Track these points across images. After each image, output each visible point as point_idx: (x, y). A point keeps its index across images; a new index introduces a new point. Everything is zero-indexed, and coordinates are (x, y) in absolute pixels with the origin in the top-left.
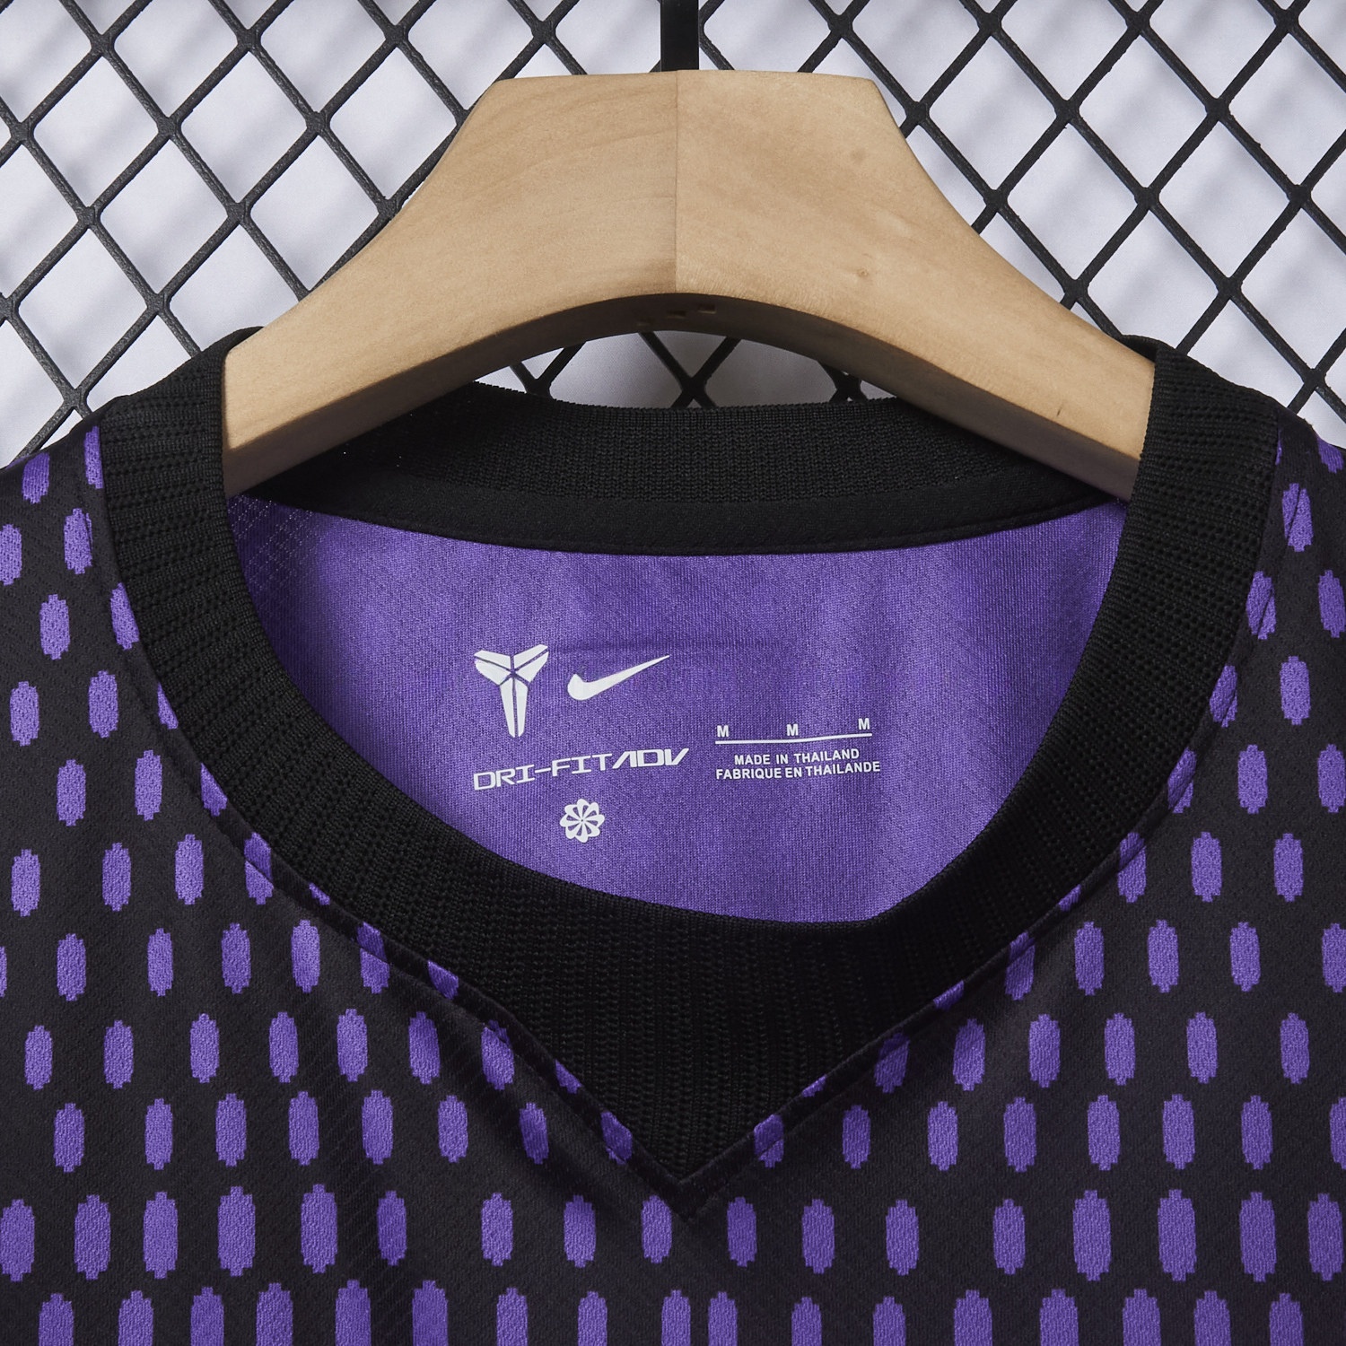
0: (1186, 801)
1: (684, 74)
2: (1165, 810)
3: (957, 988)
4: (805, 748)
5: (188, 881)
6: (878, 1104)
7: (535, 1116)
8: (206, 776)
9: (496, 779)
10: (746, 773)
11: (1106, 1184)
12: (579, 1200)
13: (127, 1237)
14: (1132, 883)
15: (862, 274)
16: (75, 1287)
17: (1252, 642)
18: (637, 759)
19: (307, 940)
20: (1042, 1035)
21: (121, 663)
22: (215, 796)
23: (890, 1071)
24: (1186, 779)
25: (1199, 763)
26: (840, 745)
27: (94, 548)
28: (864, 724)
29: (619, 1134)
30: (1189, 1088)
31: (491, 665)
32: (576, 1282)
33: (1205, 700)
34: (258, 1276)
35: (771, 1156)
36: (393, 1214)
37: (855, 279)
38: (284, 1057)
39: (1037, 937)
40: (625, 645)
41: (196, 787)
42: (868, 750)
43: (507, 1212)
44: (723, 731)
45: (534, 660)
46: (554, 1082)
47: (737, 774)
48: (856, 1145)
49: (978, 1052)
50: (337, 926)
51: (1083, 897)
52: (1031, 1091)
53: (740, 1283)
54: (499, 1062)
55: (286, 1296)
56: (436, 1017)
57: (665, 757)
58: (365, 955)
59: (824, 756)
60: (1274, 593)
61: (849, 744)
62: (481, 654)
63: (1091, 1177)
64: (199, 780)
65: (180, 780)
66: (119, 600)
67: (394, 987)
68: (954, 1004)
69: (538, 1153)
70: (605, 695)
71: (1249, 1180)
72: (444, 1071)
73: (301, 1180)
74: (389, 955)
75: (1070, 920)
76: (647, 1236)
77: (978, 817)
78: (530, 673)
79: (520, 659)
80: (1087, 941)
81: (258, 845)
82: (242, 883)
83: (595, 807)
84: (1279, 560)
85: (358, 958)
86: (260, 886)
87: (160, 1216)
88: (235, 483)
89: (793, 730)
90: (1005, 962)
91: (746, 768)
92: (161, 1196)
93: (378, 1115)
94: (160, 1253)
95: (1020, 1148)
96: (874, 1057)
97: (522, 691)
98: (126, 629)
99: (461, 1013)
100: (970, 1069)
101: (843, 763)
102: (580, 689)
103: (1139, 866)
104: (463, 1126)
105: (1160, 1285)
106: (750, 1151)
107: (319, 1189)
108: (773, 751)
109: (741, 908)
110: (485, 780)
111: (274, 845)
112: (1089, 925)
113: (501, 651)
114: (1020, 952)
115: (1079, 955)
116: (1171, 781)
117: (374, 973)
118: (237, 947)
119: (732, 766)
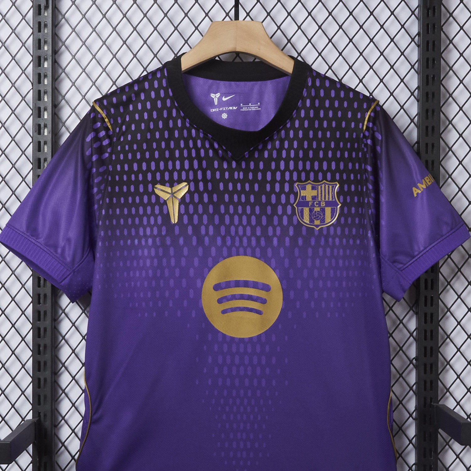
0: (295, 116)
1: (237, 21)
2: (293, 117)
3: (268, 138)
4: (252, 107)
5: (179, 124)
6: (258, 150)
7: (220, 152)
8: (181, 112)
9: (214, 110)
10: (244, 110)
11: (284, 160)
12: (225, 161)
13: (174, 165)
14: (288, 125)
15: (259, 49)
16: (169, 171)
17: (304, 97)
18: (231, 108)
19: (193, 131)
20: (277, 143)
21: (171, 98)
22: (182, 114)
23: (260, 147)
24: (295, 113)
25: (297, 111)
26: (256, 106)
27: (167, 83)
28: (259, 103)
29: (230, 154)
30: (294, 149)
31: (213, 95)
32: (225, 170)
33: (298, 104)
34: (189, 170)
35: (247, 157)
36: (204, 163)
37: (258, 50)
38: (191, 145)
39: (277, 132)
40: (230, 94)
41: (180, 113)
42: (259, 107)
43: (217, 162)
44: (241, 104)
45: (218, 95)
46: (222, 148)
47: (243, 110)
48: (256, 155)
49: (270, 145)
50: (197, 130)
51: (283, 127)
52: (276, 149)
53: (243, 170)
54: (216, 146)
55: (192, 172)
56: (209, 140)
57: (234, 108)
58: (200, 133)
59: (254, 108)
60: (306, 91)
61: (257, 106)
62: (212, 94)
63: (283, 159)
64: (180, 112)
65: (178, 112)
66: (170, 90)
67: (204, 137)
68: (268, 139)
69: (221, 156)
70: (227, 100)
71: (300, 159)
72: (210, 146)
73: (193, 159)
74: (203, 133)
75: (282, 129)
76: (233, 165)
77: (272, 116)
78: (218, 97)
79: (216, 95)
80: (283, 132)
81: (188, 120)
82: (186, 124)
83: (226, 114)
84: (307, 87)
85: (199, 134)
86: (188, 125)
87: (178, 163)
88: (182, 73)
89: (250, 104)
90: (274, 135)
91: (244, 109)
92: (178, 161)
93: (202, 152)
94: (178, 167)
95: (275, 156)
96: (258, 145)
97: (217, 99)
98: (171, 94)
99: (212, 140)
100: (269, 147)
101: (256, 108)
102: (224, 99)
103: (289, 123)
104: (212, 153)
105: (290, 171)
106: (244, 156)
107: (195, 160)
108: (248, 107)
109: (243, 129)
110: (212, 110)
111: (189, 120)
112: (283, 130)
113: (214, 94)
114: (275, 133)
115: (282, 134)
116: (293, 114)
117: (201, 135)
118: (185, 132)
119: (242, 109)
